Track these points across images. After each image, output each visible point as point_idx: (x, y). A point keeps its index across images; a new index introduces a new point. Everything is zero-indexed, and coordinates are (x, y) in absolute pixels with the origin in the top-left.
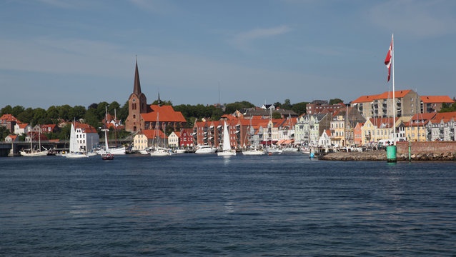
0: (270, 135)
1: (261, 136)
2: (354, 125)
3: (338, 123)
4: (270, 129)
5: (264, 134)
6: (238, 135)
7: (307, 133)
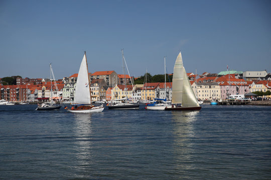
0: (43, 94)
1: (36, 95)
2: (106, 88)
3: (95, 87)
4: (43, 91)
5: (39, 93)
6: (18, 94)
7: (72, 93)
